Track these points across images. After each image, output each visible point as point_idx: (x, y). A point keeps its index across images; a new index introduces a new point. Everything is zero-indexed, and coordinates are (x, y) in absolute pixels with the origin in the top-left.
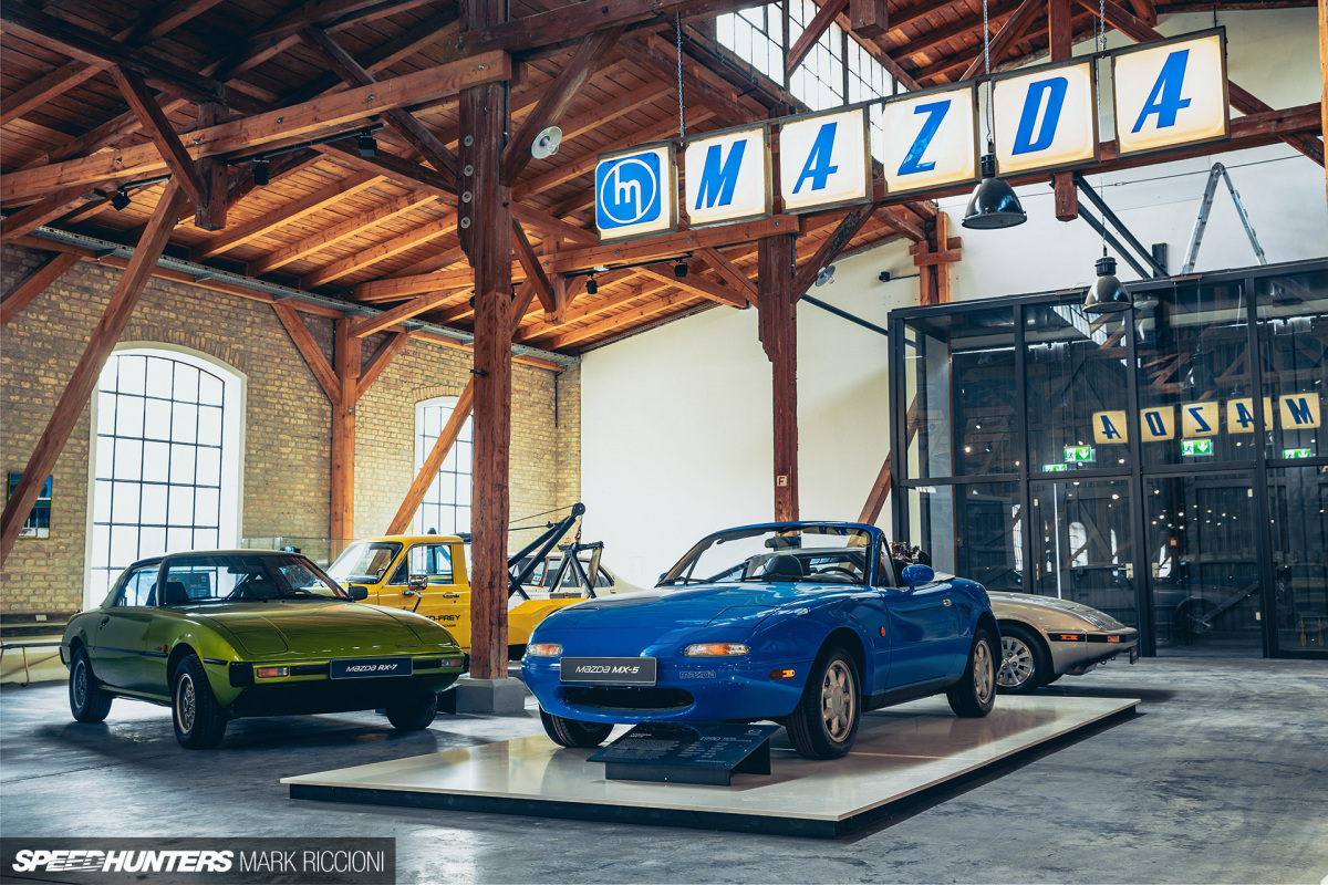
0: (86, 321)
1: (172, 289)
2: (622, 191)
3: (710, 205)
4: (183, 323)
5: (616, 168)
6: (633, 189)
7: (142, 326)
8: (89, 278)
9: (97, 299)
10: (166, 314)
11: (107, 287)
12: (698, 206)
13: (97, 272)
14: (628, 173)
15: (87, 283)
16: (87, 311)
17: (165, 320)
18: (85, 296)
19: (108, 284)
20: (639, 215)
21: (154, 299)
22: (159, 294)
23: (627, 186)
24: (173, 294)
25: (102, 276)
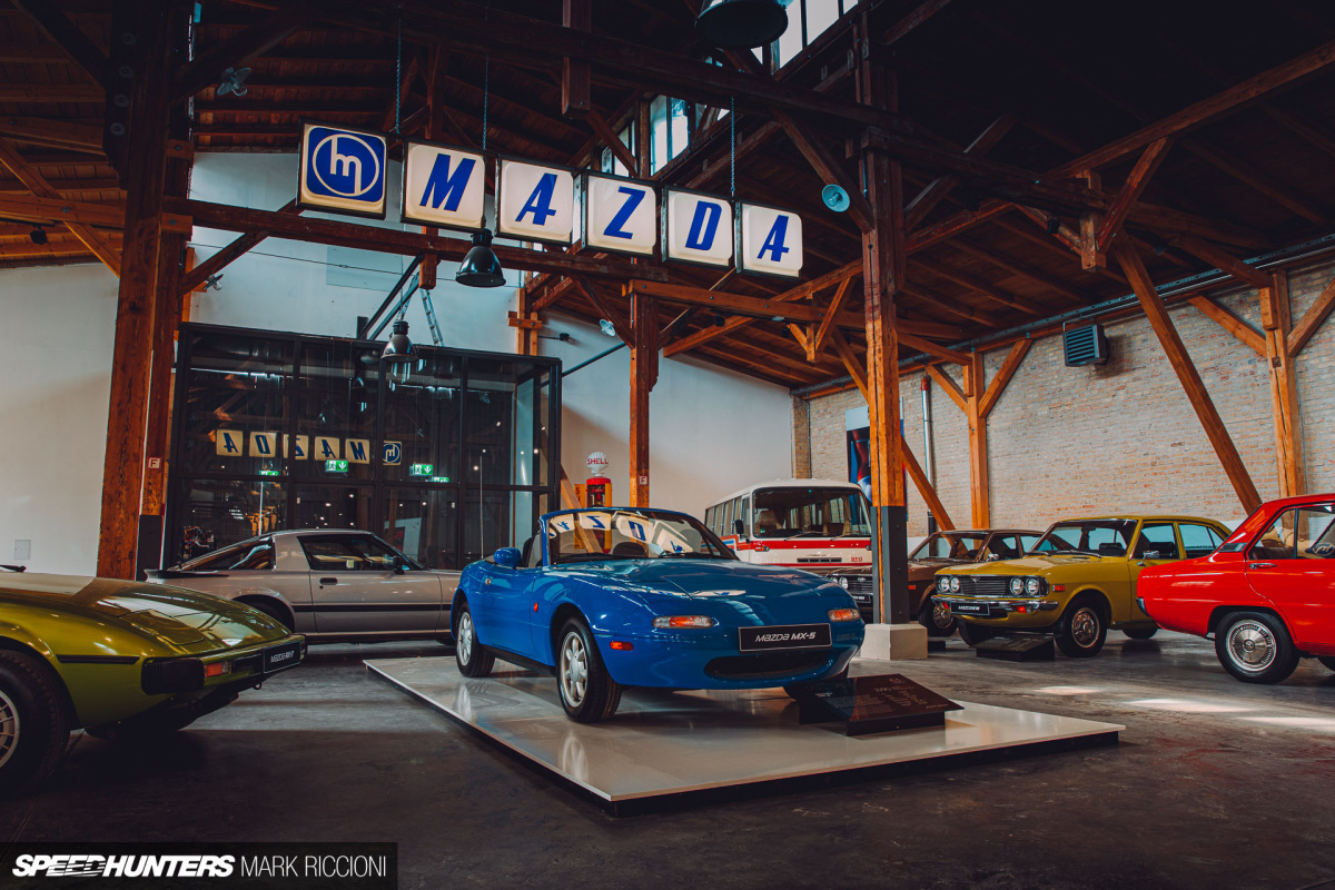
2: (340, 163)
3: (436, 205)
5: (334, 139)
6: (352, 165)
12: (424, 203)
14: (346, 147)
20: (358, 191)
23: (347, 160)
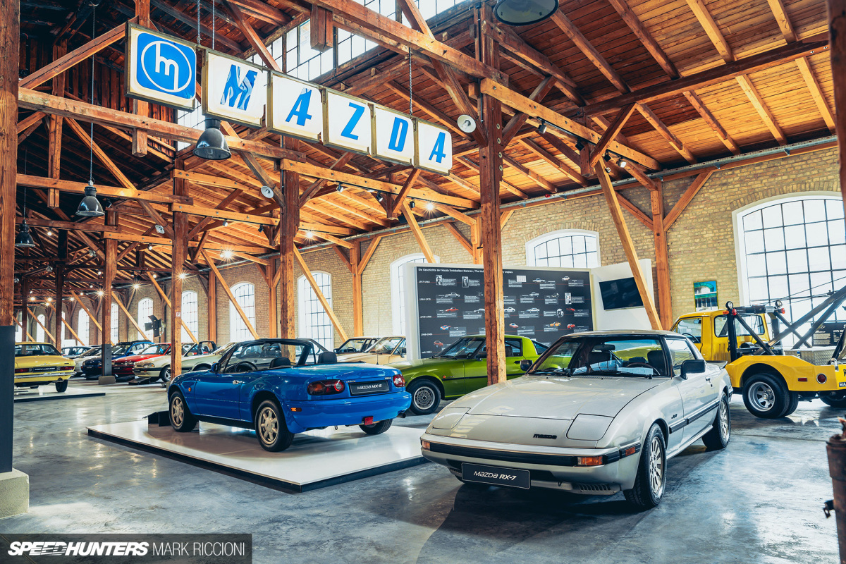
0: (726, 200)
1: (783, 163)
4: (794, 179)
7: (762, 191)
8: (725, 178)
9: (731, 187)
10: (780, 178)
11: (737, 179)
13: (730, 173)
15: (724, 181)
16: (727, 195)
17: (782, 182)
18: (725, 188)
19: (737, 176)
21: (770, 173)
22: (772, 169)
24: (784, 165)
25: (733, 173)
